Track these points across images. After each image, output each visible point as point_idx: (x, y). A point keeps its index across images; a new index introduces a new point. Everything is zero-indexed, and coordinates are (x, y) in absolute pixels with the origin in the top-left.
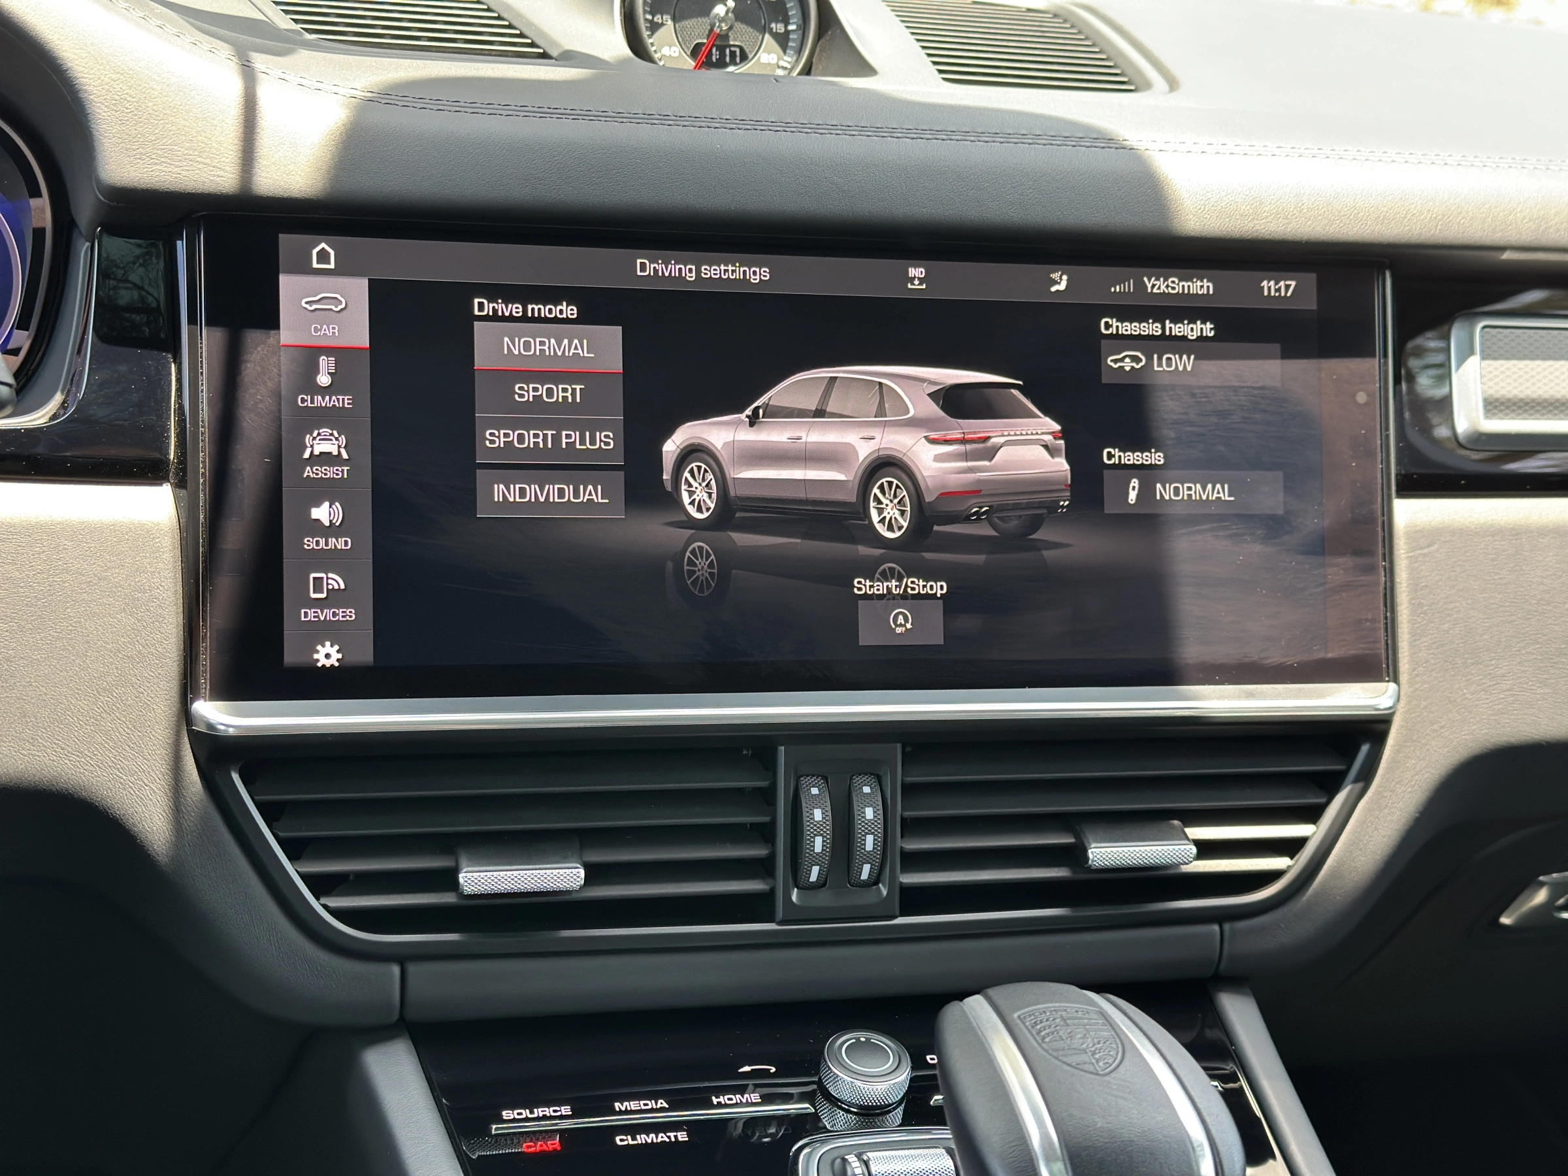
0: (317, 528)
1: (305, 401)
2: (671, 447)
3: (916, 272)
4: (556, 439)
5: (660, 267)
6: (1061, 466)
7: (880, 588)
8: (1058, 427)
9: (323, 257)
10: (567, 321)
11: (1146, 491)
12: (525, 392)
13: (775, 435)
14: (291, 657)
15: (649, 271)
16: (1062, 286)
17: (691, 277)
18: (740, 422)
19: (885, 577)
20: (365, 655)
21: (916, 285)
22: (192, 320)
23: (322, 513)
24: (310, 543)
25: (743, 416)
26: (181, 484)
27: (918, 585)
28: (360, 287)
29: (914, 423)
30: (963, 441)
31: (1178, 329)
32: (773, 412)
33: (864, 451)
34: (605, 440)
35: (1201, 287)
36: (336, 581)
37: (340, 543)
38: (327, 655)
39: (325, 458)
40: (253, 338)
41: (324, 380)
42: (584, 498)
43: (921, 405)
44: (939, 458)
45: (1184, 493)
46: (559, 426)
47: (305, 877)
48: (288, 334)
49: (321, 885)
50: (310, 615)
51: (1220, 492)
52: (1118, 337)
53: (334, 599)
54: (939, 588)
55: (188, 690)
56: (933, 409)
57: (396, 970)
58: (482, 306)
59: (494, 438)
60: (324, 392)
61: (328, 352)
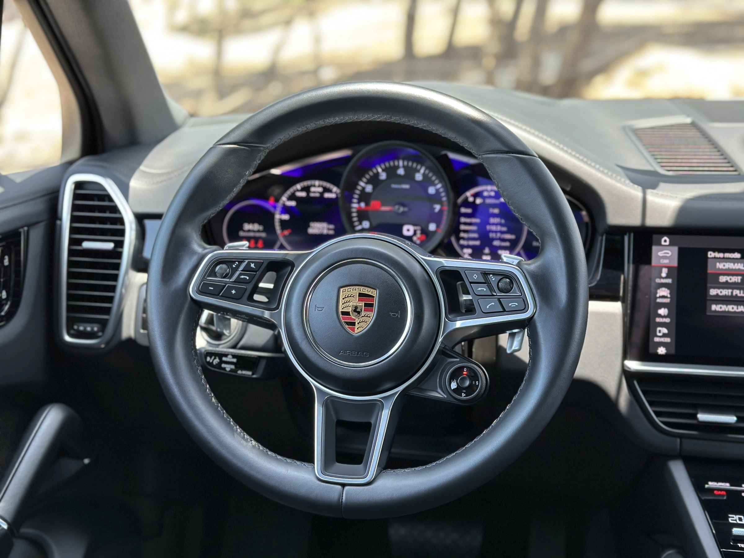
0: (660, 316)
1: (658, 281)
4: (732, 293)
9: (665, 241)
10: (737, 259)
12: (723, 279)
14: (651, 351)
20: (673, 351)
22: (629, 258)
23: (662, 311)
24: (658, 320)
26: (623, 302)
28: (676, 249)
36: (665, 330)
37: (668, 320)
38: (662, 351)
39: (663, 297)
41: (664, 275)
42: (740, 310)
46: (733, 288)
47: (654, 411)
48: (654, 263)
49: (658, 414)
50: (657, 339)
53: (664, 335)
55: (624, 358)
57: (678, 440)
58: (711, 254)
59: (713, 292)
60: (663, 278)
61: (666, 267)
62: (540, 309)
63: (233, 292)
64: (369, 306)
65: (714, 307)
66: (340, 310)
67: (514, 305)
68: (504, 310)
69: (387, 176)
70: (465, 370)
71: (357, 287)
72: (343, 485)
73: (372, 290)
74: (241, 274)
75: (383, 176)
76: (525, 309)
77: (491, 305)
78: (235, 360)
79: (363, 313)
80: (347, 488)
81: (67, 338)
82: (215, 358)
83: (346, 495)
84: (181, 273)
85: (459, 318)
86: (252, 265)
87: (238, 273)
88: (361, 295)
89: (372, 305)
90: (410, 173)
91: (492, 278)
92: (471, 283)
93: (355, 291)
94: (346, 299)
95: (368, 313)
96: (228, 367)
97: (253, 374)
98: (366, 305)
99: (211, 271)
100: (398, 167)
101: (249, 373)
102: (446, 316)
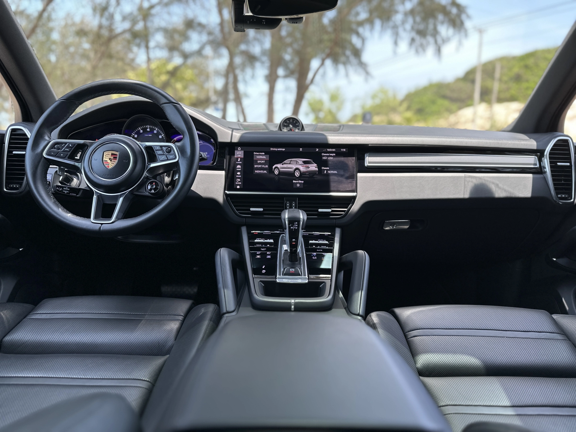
0: (238, 175)
1: (237, 162)
2: (274, 167)
3: (301, 149)
4: (262, 166)
5: (273, 149)
6: (317, 169)
7: (296, 182)
8: (317, 165)
9: (239, 149)
10: (263, 155)
11: (327, 172)
12: (259, 162)
13: (285, 166)
14: (235, 187)
16: (318, 150)
17: (276, 150)
18: (281, 165)
19: (297, 181)
20: (242, 187)
21: (301, 150)
22: (227, 155)
23: (238, 173)
24: (237, 176)
25: (282, 164)
26: (225, 171)
27: (300, 182)
28: (243, 151)
29: (300, 165)
30: (306, 167)
31: (331, 155)
32: (284, 163)
33: (295, 167)
34: (267, 166)
35: (334, 150)
36: (239, 180)
37: (240, 176)
38: (238, 187)
39: (239, 168)
40: (232, 156)
41: (239, 160)
42: (264, 172)
43: (301, 163)
44: (303, 168)
45: (331, 172)
47: (236, 209)
48: (236, 156)
49: (237, 210)
50: (237, 183)
51: (336, 172)
52: (324, 155)
53: (239, 182)
54: (303, 182)
55: (225, 190)
56: (303, 163)
57: (245, 218)
58: (255, 153)
59: (256, 166)
60: (239, 162)
61: (239, 158)
62: (181, 157)
63: (62, 155)
64: (115, 158)
65: (257, 171)
66: (104, 160)
67: (171, 157)
68: (168, 159)
69: (143, 131)
70: (154, 182)
71: (111, 151)
72: (102, 224)
73: (116, 152)
74: (65, 148)
75: (141, 131)
76: (175, 158)
77: (164, 157)
78: (69, 189)
79: (113, 161)
80: (103, 225)
81: (5, 190)
82: (60, 188)
83: (102, 228)
84: (40, 148)
85: (152, 163)
86: (70, 145)
87: (64, 148)
88: (112, 154)
89: (116, 158)
90: (152, 131)
91: (164, 149)
92: (156, 150)
93: (110, 153)
94: (106, 156)
95: (114, 160)
96: (66, 192)
97: (76, 195)
98: (114, 158)
99: (53, 146)
100: (147, 128)
101: (75, 195)
102: (148, 164)
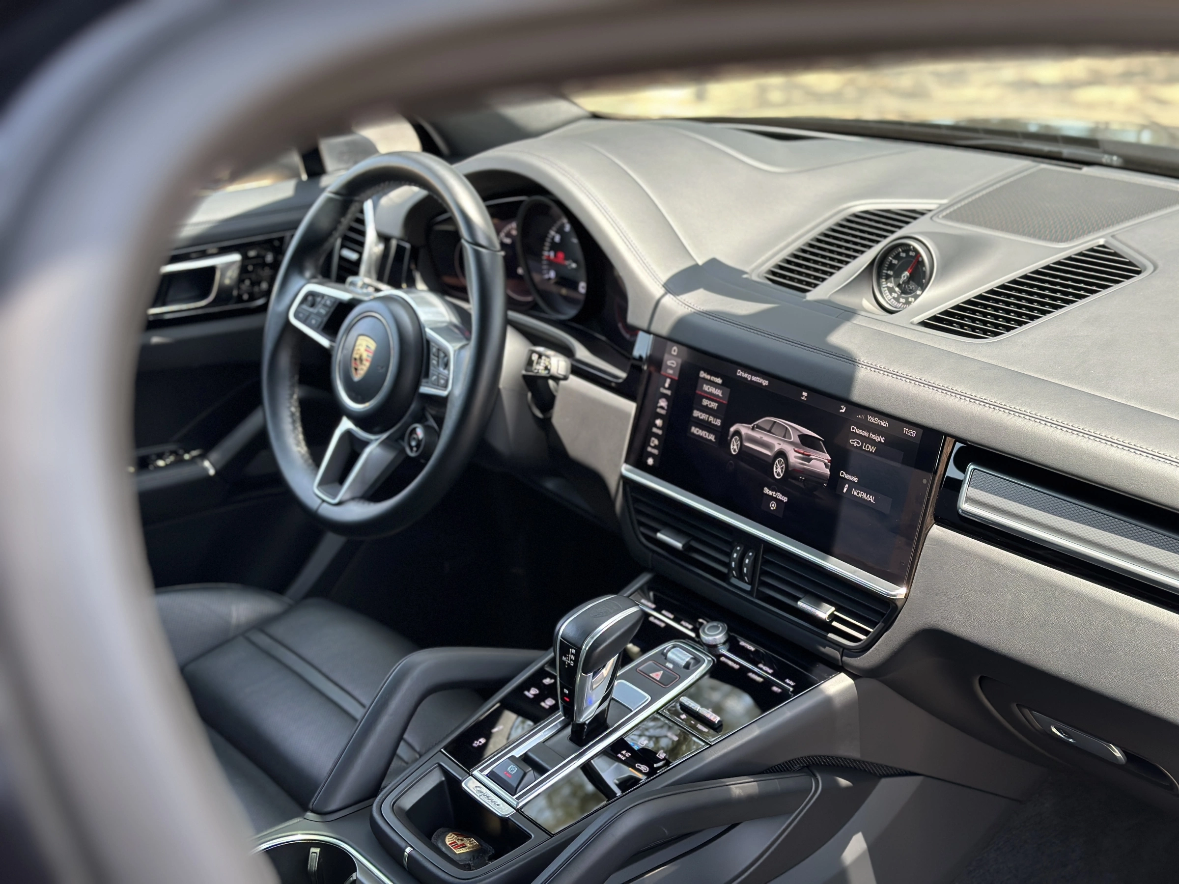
0: (656, 426)
1: (663, 390)
2: (732, 429)
3: (805, 394)
4: (708, 418)
5: (743, 374)
6: (828, 471)
7: (770, 493)
8: (830, 458)
9: (675, 351)
10: (718, 384)
11: (849, 490)
12: (705, 402)
13: (757, 435)
14: (644, 459)
15: (740, 374)
16: (843, 411)
17: (749, 379)
18: (749, 428)
19: (772, 490)
20: (657, 465)
21: (803, 398)
23: (659, 422)
24: (654, 430)
25: (751, 426)
26: (637, 403)
27: (780, 496)
28: (680, 361)
29: (792, 443)
30: (803, 454)
31: (873, 437)
32: (758, 427)
33: (777, 448)
34: (718, 422)
35: (884, 424)
36: (656, 442)
37: (660, 432)
38: (650, 461)
39: (662, 408)
41: (667, 385)
42: (710, 438)
43: (794, 438)
44: (796, 457)
45: (860, 495)
46: (710, 414)
48: (662, 372)
49: (638, 522)
50: (650, 449)
51: (871, 499)
52: (855, 433)
53: (655, 447)
54: (785, 499)
56: (798, 440)
58: (703, 374)
59: (696, 413)
60: (666, 388)
61: (670, 378)
65: (695, 430)
66: (353, 356)
71: (366, 338)
72: (324, 501)
79: (364, 362)
80: (324, 504)
83: (321, 511)
85: (423, 383)
88: (367, 345)
91: (441, 356)
92: (432, 354)
94: (359, 347)
98: (368, 354)
